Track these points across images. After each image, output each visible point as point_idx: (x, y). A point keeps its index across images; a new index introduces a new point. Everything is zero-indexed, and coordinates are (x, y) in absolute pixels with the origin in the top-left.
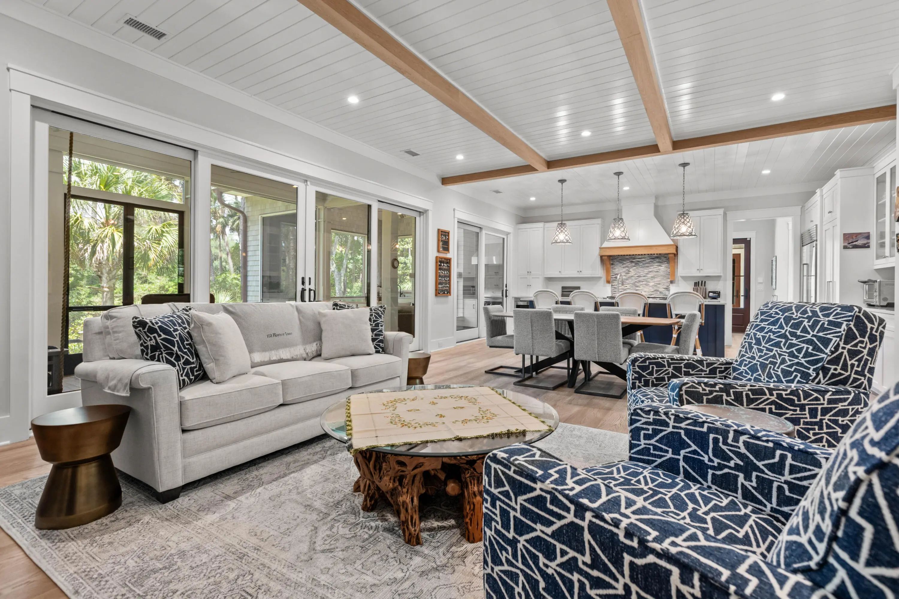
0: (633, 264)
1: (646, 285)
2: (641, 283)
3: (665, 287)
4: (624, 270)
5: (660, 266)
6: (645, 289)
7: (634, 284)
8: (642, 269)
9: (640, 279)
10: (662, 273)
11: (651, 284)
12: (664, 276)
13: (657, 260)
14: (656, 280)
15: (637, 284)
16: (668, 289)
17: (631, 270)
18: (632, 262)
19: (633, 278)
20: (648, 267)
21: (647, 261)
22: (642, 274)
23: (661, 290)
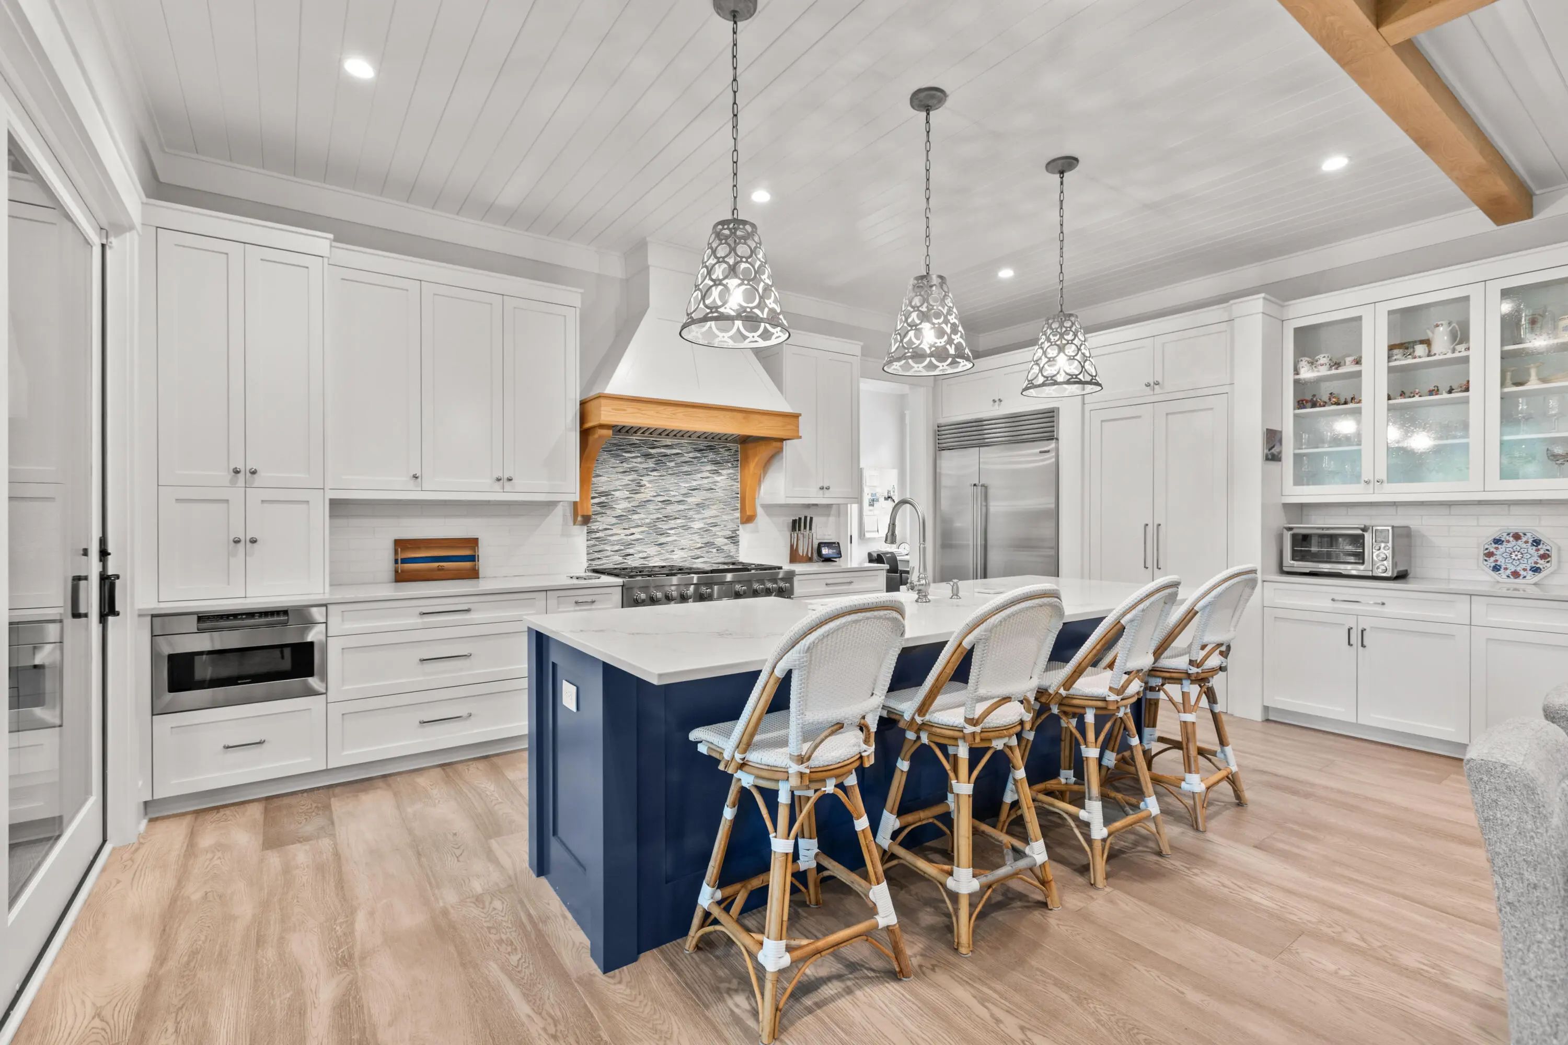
0: (651, 464)
1: (686, 528)
2: (672, 523)
3: (729, 533)
4: (627, 479)
5: (716, 472)
6: (684, 542)
7: (653, 525)
8: (673, 479)
9: (670, 509)
10: (720, 494)
11: (697, 525)
12: (726, 503)
13: (711, 456)
14: (707, 513)
15: (660, 525)
16: (733, 539)
17: (645, 481)
18: (647, 456)
19: (651, 507)
20: (688, 473)
21: (687, 457)
22: (675, 495)
23: (720, 541)
